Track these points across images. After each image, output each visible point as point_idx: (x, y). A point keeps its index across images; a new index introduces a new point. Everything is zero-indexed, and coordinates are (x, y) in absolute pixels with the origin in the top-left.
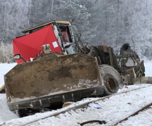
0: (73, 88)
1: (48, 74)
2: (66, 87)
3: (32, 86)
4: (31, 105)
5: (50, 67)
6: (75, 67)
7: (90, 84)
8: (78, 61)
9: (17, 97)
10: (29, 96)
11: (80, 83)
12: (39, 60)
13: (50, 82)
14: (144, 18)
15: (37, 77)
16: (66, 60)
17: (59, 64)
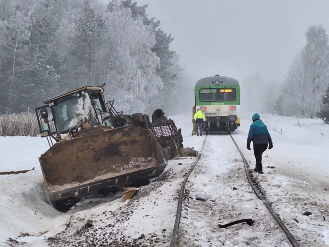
0: (124, 169)
1: (92, 153)
2: (115, 169)
3: (73, 169)
4: (77, 193)
5: (96, 145)
6: (125, 143)
7: (144, 162)
8: (129, 135)
9: (55, 184)
10: (70, 182)
11: (131, 162)
12: (82, 137)
13: (95, 164)
14: (119, 77)
15: (80, 157)
16: (114, 134)
17: (107, 140)
